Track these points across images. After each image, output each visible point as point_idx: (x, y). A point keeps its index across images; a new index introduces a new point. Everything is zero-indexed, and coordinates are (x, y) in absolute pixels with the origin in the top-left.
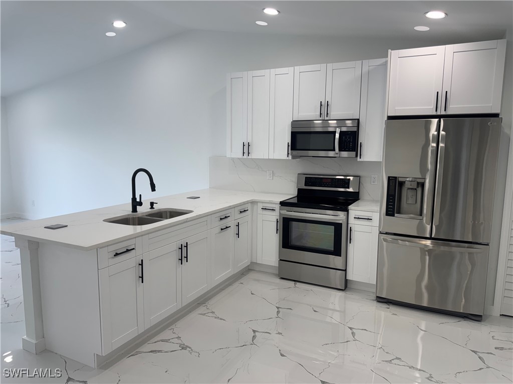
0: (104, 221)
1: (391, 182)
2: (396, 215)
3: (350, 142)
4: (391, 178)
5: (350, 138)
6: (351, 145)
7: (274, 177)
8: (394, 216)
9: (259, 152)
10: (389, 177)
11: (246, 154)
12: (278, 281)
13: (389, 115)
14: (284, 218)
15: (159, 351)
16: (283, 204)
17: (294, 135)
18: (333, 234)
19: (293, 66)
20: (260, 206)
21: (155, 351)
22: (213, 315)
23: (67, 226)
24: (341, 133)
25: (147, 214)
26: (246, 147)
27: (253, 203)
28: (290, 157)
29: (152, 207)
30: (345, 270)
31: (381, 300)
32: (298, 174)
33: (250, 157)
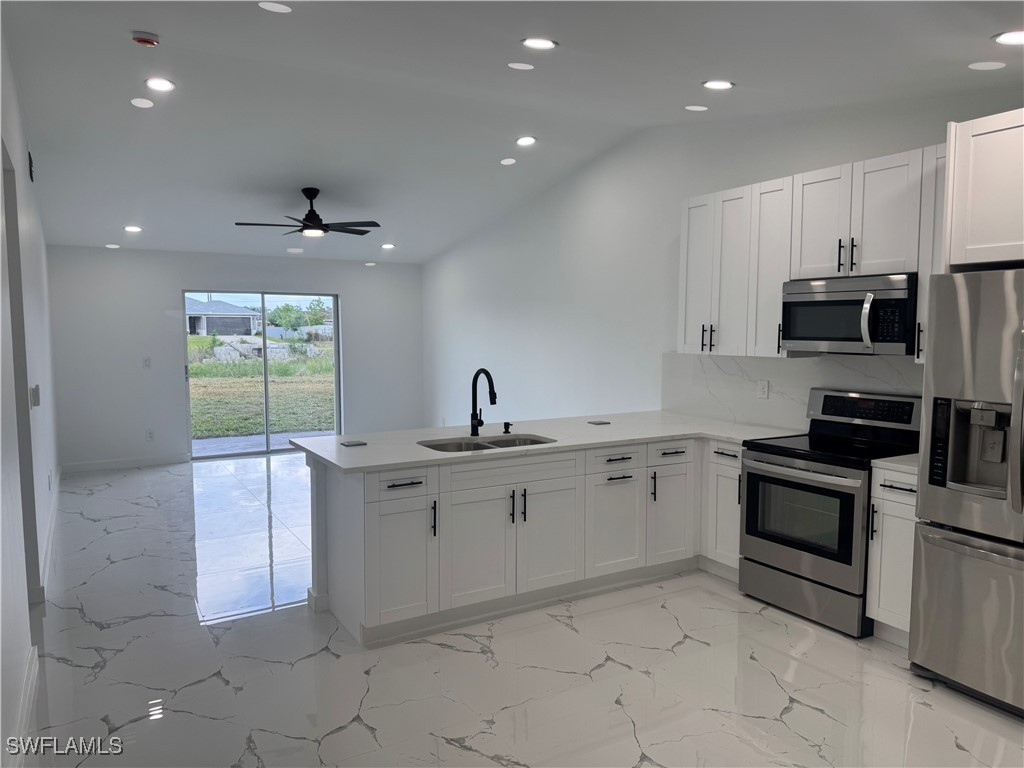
0: (418, 443)
1: (940, 410)
2: (950, 484)
3: (893, 321)
4: (939, 401)
5: (893, 313)
6: (896, 330)
7: (771, 393)
8: (944, 485)
9: (730, 345)
10: (936, 399)
11: (707, 348)
12: (738, 598)
13: (952, 263)
14: (750, 475)
15: (451, 647)
16: (750, 445)
17: (788, 308)
18: (838, 515)
19: (791, 173)
20: (714, 446)
21: (445, 645)
22: (568, 621)
23: (365, 444)
24: (874, 303)
25: (492, 440)
26: (707, 335)
27: (701, 439)
28: (784, 354)
29: (507, 431)
30: (863, 596)
31: (921, 672)
32: (813, 389)
33: (714, 352)
